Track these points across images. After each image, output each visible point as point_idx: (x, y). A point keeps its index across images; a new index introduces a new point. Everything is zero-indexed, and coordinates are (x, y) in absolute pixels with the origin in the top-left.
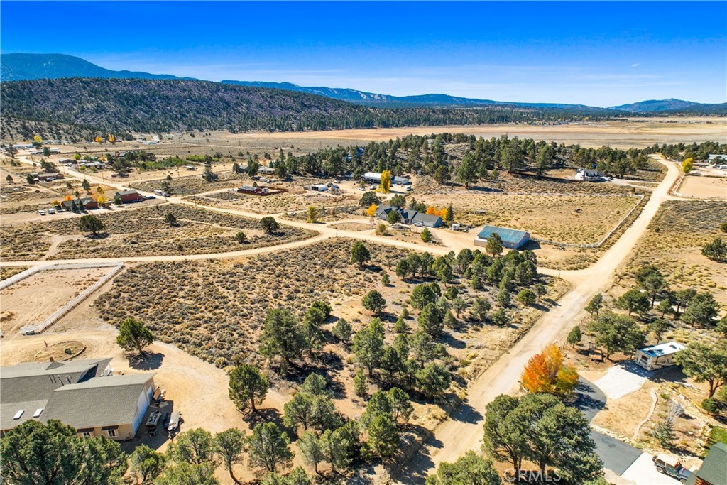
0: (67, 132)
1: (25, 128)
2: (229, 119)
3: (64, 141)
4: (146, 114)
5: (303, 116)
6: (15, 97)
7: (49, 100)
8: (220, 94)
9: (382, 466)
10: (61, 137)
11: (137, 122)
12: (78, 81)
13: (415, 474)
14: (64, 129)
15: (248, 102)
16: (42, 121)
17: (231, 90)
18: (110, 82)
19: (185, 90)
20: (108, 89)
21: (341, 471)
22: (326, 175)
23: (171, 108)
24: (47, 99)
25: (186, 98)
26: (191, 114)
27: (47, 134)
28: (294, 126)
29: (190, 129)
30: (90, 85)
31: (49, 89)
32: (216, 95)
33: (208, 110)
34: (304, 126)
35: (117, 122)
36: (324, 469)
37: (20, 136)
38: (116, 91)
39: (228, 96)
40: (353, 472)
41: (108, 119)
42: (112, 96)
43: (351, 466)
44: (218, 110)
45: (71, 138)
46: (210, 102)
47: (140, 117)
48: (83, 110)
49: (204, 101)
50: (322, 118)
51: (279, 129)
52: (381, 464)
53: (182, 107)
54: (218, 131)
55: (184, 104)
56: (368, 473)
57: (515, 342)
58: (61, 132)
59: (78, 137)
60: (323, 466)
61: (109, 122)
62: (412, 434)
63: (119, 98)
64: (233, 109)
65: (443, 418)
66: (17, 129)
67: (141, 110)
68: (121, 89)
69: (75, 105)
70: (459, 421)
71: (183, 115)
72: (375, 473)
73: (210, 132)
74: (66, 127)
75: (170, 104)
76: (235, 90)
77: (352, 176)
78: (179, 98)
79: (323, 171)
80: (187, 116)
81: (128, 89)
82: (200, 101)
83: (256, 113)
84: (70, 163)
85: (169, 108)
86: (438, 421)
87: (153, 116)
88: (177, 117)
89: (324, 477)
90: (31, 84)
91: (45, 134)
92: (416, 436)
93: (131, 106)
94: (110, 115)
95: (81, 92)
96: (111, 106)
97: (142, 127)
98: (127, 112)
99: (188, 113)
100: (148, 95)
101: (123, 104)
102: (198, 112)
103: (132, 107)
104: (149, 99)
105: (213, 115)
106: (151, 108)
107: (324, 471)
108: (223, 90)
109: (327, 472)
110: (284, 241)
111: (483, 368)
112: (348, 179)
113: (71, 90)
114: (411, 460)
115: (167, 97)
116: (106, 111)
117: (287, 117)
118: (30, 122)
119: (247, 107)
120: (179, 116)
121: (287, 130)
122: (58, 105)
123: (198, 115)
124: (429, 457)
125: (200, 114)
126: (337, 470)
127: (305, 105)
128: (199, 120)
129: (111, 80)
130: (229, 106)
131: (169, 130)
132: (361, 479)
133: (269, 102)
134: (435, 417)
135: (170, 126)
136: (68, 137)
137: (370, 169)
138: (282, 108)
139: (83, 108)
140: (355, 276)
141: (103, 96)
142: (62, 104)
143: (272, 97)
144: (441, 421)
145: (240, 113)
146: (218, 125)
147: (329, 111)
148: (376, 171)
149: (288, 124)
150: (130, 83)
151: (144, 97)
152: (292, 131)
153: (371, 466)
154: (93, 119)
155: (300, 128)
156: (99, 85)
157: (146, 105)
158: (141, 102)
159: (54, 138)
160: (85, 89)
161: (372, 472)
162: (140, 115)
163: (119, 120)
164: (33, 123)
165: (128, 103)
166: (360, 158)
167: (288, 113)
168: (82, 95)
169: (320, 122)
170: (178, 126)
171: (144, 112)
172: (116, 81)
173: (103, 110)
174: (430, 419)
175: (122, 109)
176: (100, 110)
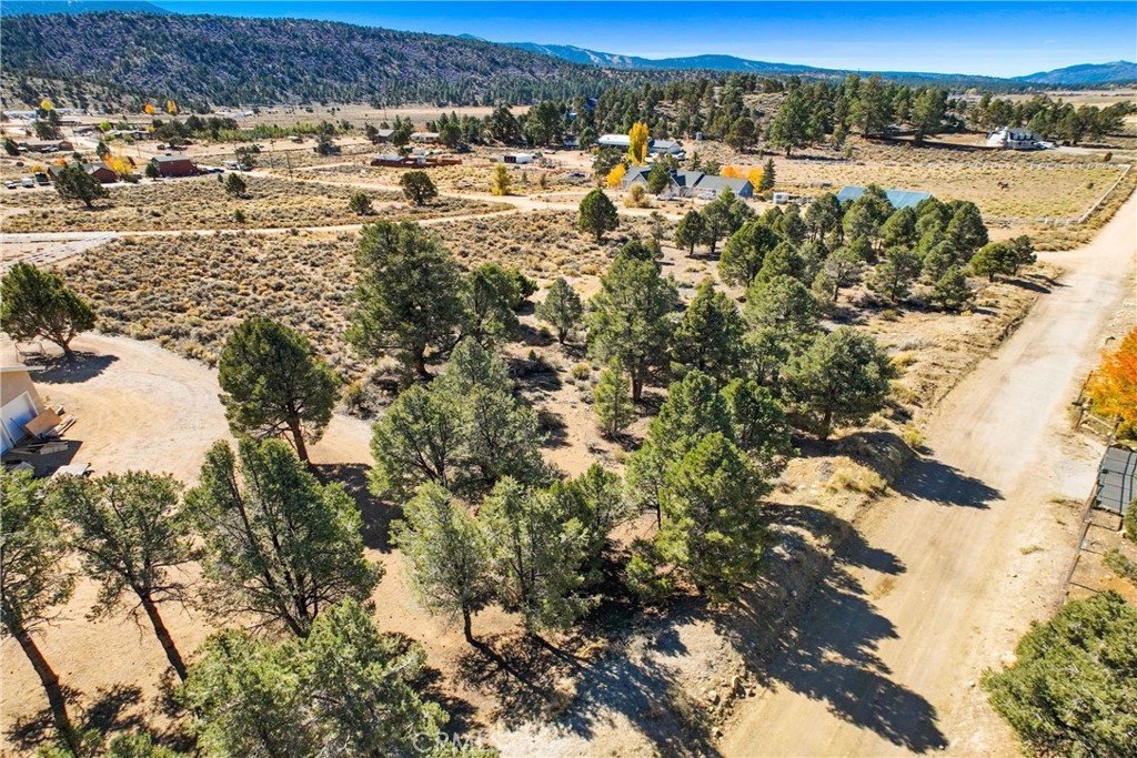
0: (97, 97)
1: (26, 88)
2: (370, 85)
3: (91, 109)
4: (233, 77)
5: (494, 81)
6: (13, 44)
7: (70, 50)
8: (355, 44)
9: (709, 626)
10: (87, 105)
11: (219, 88)
12: (117, 18)
13: (831, 655)
14: (91, 93)
15: (402, 57)
16: (55, 78)
17: (373, 36)
18: (170, 20)
19: (296, 37)
20: (167, 34)
21: (557, 637)
22: (530, 144)
23: (274, 67)
24: (66, 49)
25: (299, 51)
26: (307, 77)
27: (63, 99)
28: (479, 98)
29: (305, 101)
30: (137, 26)
31: (69, 32)
32: (348, 45)
33: (336, 72)
34: (495, 97)
35: (186, 89)
36: (496, 630)
37: (19, 101)
38: (180, 36)
39: (367, 47)
40: (602, 643)
41: (169, 84)
42: (175, 45)
43: (592, 622)
44: (352, 70)
45: (104, 106)
46: (339, 57)
47: (223, 82)
48: (127, 68)
49: (328, 55)
50: (524, 85)
51: (454, 102)
52: (703, 619)
53: (292, 64)
54: (352, 105)
55: (297, 61)
56: (660, 647)
57: (1001, 338)
58: (87, 96)
59: (115, 106)
60: (494, 621)
61: (171, 88)
62: (790, 528)
63: (188, 49)
64: (377, 68)
65: (876, 489)
66: (12, 89)
67: (225, 68)
68: (190, 32)
69: (115, 60)
70: (924, 501)
71: (295, 79)
72: (683, 650)
73: (340, 106)
74: (97, 89)
75: (271, 60)
76: (380, 37)
77: (577, 142)
78: (287, 50)
79: (524, 138)
80: (300, 81)
81: (201, 33)
82: (321, 54)
83: (416, 76)
84: (89, 133)
85: (270, 66)
86: (865, 497)
87: (243, 80)
88: (284, 82)
89: (494, 657)
90: (38, 23)
91: (60, 99)
92: (808, 536)
93: (207, 62)
94: (172, 76)
95: (123, 37)
96: (175, 62)
97: (228, 98)
98: (201, 72)
99: (303, 74)
100: (235, 44)
101: (194, 58)
102: (319, 75)
103: (210, 65)
104: (237, 52)
105: (344, 79)
106: (240, 66)
107: (495, 638)
108: (359, 37)
109: (505, 640)
110: (445, 214)
111: (943, 386)
112: (569, 148)
113: (105, 34)
114: (807, 604)
115: (267, 48)
116: (165, 71)
117: (467, 83)
118: (34, 79)
119: (399, 66)
120: (288, 80)
121: (467, 104)
122: (86, 60)
123: (318, 80)
124: (864, 603)
125: (323, 76)
126: (543, 634)
127: (497, 63)
128: (321, 87)
129: (171, 18)
130: (371, 64)
131: (272, 103)
132: (633, 669)
133: (437, 58)
134: (849, 487)
135: (273, 96)
136: (100, 105)
137: (609, 131)
138: (458, 67)
139: (127, 64)
140: (586, 251)
141: (161, 44)
142: (92, 58)
143: (441, 49)
144: (872, 496)
145: (388, 76)
146: (352, 96)
147: (538, 74)
148: (621, 133)
149: (468, 95)
150: (203, 23)
151: (229, 47)
152: (476, 105)
153: (666, 623)
154: (146, 83)
155: (489, 101)
156: (151, 25)
157: (232, 60)
158: (224, 55)
159: (76, 106)
160: (128, 32)
161: (672, 645)
162: (223, 78)
163: (188, 85)
164: (40, 82)
165: (202, 57)
166: (592, 114)
167: (468, 75)
168: (125, 42)
169: (522, 91)
170: (286, 96)
171: (230, 73)
172: (181, 18)
173: (162, 69)
174: (836, 491)
175: (192, 67)
176: (156, 68)
